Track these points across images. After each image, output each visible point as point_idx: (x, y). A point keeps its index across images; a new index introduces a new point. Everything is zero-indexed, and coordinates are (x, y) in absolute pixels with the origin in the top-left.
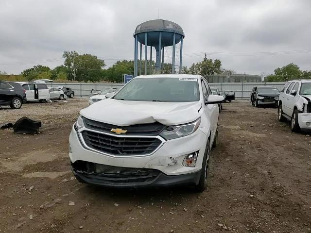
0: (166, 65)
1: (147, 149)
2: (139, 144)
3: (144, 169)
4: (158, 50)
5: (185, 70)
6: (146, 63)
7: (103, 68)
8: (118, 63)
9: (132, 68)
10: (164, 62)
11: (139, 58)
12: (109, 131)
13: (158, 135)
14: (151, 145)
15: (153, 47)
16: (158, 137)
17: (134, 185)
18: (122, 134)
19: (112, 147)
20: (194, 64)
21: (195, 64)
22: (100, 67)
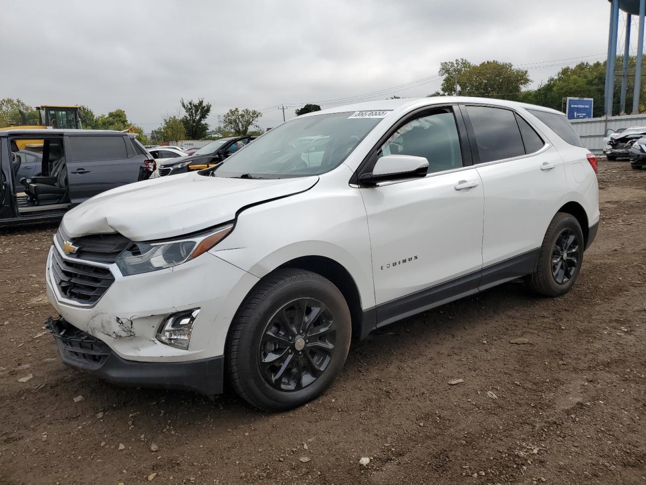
6: (639, 63)
7: (524, 88)
8: (565, 71)
13: (114, 263)
16: (113, 267)
22: (518, 87)
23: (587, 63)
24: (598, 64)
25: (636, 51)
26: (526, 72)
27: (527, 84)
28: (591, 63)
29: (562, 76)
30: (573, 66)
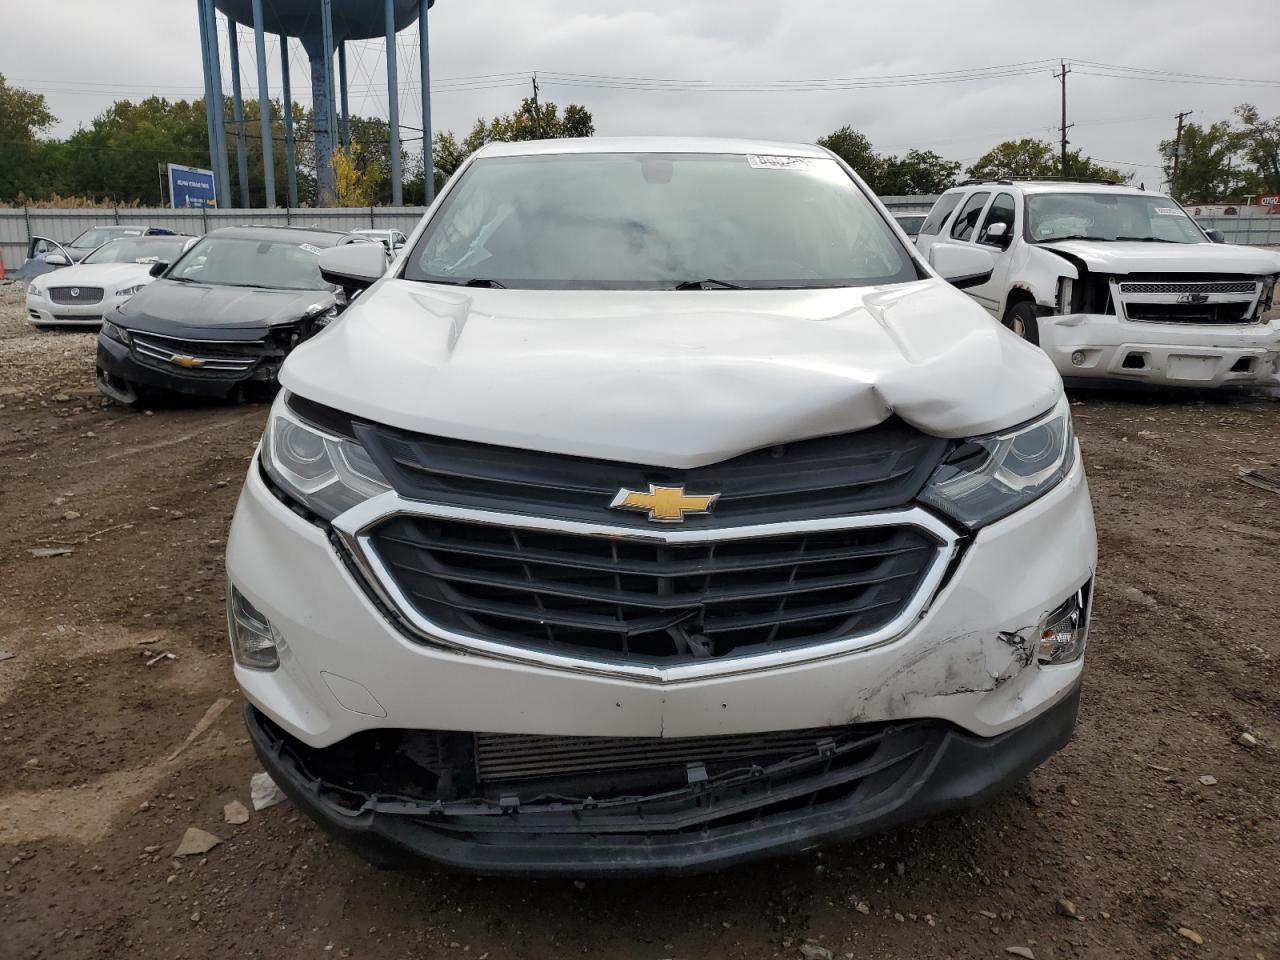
0: (357, 123)
1: (865, 602)
2: (806, 573)
3: (856, 730)
4: (317, 57)
5: (445, 148)
6: (264, 115)
7: (41, 134)
8: (123, 109)
9: (196, 135)
10: (351, 113)
11: (228, 90)
12: (596, 504)
13: (912, 503)
14: (880, 574)
15: (290, 39)
16: (917, 516)
17: (800, 833)
18: (692, 520)
19: (631, 614)
20: (482, 125)
21: (488, 125)
22: (25, 129)
23: (163, 99)
24: (183, 105)
25: (256, 92)
26: (41, 97)
27: (47, 125)
28: (172, 101)
29: (118, 118)
30: (136, 101)
